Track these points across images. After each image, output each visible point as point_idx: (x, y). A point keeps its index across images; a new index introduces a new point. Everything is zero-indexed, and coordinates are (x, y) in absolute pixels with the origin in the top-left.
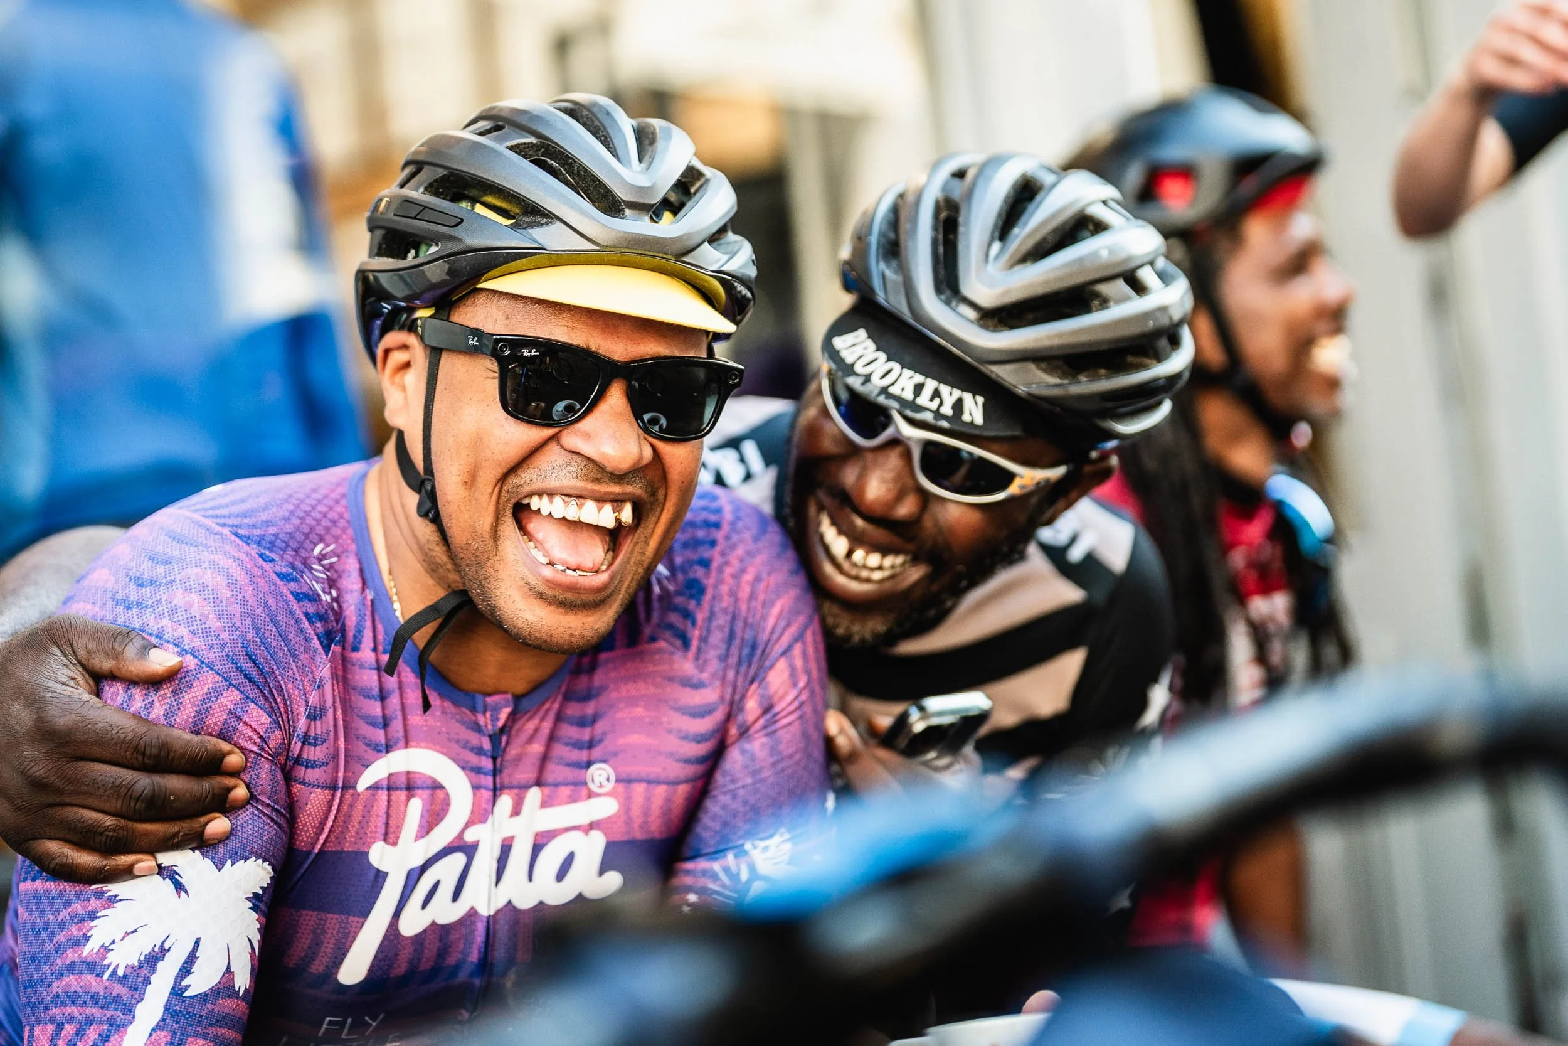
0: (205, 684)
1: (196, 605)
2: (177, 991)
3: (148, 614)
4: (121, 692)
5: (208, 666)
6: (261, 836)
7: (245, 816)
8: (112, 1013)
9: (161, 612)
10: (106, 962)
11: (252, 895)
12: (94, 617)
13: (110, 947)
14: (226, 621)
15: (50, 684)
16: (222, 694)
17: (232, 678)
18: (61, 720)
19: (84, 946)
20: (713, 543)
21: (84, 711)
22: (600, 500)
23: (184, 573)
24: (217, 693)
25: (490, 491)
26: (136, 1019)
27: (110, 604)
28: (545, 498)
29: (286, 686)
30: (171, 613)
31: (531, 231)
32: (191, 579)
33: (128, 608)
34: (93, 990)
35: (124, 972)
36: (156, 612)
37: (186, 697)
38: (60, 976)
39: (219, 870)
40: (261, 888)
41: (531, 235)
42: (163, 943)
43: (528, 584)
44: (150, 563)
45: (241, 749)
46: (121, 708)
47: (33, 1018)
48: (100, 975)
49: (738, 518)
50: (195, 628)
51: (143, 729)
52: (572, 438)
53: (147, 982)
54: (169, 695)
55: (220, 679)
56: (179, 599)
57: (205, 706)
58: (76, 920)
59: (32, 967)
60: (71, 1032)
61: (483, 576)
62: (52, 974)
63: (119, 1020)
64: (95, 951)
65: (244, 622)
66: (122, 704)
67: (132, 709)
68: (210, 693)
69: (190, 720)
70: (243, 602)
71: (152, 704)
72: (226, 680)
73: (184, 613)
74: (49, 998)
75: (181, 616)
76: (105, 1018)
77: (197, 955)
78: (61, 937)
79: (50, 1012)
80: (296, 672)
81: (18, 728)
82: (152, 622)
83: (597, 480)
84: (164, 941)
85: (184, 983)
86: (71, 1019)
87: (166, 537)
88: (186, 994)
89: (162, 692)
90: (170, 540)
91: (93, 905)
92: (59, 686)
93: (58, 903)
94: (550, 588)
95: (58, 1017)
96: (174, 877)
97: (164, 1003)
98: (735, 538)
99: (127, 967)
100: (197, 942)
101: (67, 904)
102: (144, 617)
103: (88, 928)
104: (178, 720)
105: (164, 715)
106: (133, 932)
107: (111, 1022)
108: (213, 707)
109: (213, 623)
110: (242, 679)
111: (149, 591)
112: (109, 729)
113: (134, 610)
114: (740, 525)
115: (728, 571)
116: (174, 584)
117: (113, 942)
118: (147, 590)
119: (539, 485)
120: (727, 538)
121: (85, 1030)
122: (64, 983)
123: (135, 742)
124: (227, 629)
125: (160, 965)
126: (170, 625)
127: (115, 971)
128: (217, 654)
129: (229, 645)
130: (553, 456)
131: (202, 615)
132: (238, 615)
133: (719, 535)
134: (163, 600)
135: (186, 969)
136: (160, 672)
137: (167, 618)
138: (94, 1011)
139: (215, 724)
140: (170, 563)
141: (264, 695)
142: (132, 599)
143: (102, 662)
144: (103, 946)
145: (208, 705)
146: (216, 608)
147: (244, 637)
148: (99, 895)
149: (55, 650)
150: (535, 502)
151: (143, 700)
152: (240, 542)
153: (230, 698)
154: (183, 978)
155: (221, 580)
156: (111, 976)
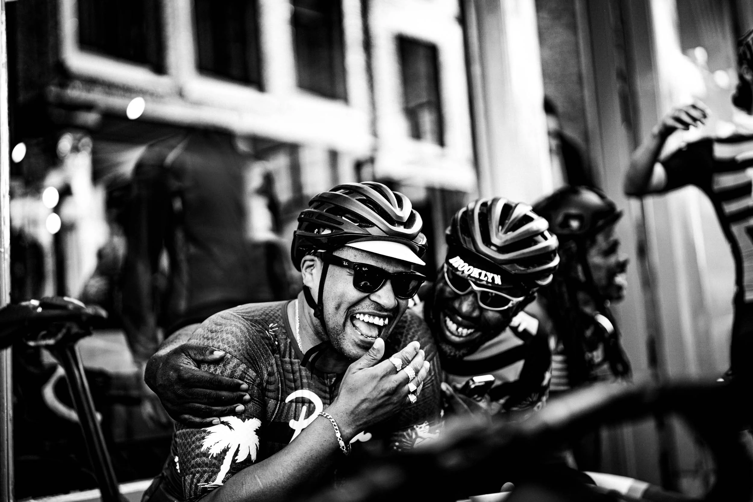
0: (234, 363)
1: (230, 338)
2: (234, 461)
3: (215, 341)
4: (207, 366)
5: (234, 357)
6: (256, 411)
7: (250, 405)
8: (213, 469)
9: (219, 341)
10: (209, 453)
11: (256, 430)
12: (197, 344)
13: (210, 448)
14: (240, 343)
15: (182, 364)
16: (240, 366)
17: (243, 360)
18: (186, 375)
19: (201, 448)
20: (404, 327)
21: (193, 372)
22: (380, 317)
23: (226, 328)
24: (238, 365)
25: (345, 311)
26: (221, 470)
27: (202, 339)
28: (362, 315)
29: (260, 364)
30: (222, 341)
31: (366, 229)
32: (228, 330)
33: (208, 340)
34: (206, 462)
35: (216, 456)
36: (217, 341)
37: (228, 367)
38: (194, 459)
39: (244, 422)
40: (258, 427)
41: (367, 230)
42: (228, 446)
43: (355, 341)
44: (215, 325)
45: (246, 382)
46: (206, 371)
47: (185, 474)
48: (208, 457)
49: (412, 320)
50: (230, 345)
51: (213, 377)
52: (373, 297)
53: (224, 458)
54: (222, 366)
55: (239, 361)
56: (225, 336)
57: (234, 369)
58: (198, 440)
59: (184, 457)
60: (198, 476)
61: (339, 338)
62: (191, 458)
63: (215, 471)
64: (205, 449)
65: (246, 343)
66: (207, 370)
67: (210, 371)
68: (236, 365)
69: (229, 374)
70: (246, 337)
71: (216, 369)
72: (241, 361)
73: (226, 340)
74: (190, 466)
75: (225, 341)
76: (210, 471)
77: (239, 449)
78: (193, 446)
79: (191, 471)
80: (263, 360)
81: (172, 379)
82: (216, 344)
83: (380, 311)
84: (228, 445)
85: (236, 458)
86: (198, 472)
87: (221, 318)
88: (237, 462)
89: (220, 366)
90: (222, 318)
91: (203, 435)
92: (185, 365)
93: (191, 435)
94: (363, 343)
95: (194, 472)
96: (228, 425)
97: (230, 465)
98: (411, 326)
99: (217, 454)
100: (239, 445)
101: (195, 435)
102: (213, 343)
103: (202, 442)
104: (225, 374)
105: (220, 373)
106: (217, 442)
107: (212, 471)
108: (237, 370)
109: (236, 343)
110: (246, 361)
111: (215, 334)
112: (202, 377)
113: (210, 340)
114: (413, 322)
115: (409, 336)
116: (223, 332)
117: (211, 446)
118: (214, 334)
119: (361, 310)
120: (409, 326)
121: (203, 475)
122: (195, 460)
123: (210, 381)
124: (240, 345)
125: (227, 453)
126: (222, 344)
127: (213, 455)
128: (237, 353)
129: (241, 350)
130: (367, 302)
131: (232, 341)
132: (244, 341)
133: (406, 325)
134: (219, 337)
135: (236, 454)
136: (218, 358)
137: (221, 342)
138: (206, 469)
139: (238, 375)
140: (222, 325)
141: (253, 366)
142: (209, 337)
143: (199, 357)
144: (208, 448)
145: (235, 369)
146: (237, 339)
147: (246, 348)
148: (205, 431)
149: (183, 354)
150: (358, 316)
151: (214, 368)
152: (245, 320)
153: (243, 367)
154: (235, 457)
155: (238, 330)
156: (211, 457)
